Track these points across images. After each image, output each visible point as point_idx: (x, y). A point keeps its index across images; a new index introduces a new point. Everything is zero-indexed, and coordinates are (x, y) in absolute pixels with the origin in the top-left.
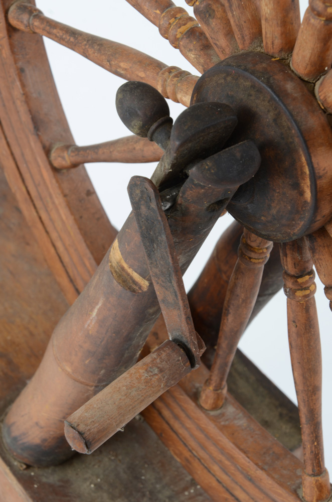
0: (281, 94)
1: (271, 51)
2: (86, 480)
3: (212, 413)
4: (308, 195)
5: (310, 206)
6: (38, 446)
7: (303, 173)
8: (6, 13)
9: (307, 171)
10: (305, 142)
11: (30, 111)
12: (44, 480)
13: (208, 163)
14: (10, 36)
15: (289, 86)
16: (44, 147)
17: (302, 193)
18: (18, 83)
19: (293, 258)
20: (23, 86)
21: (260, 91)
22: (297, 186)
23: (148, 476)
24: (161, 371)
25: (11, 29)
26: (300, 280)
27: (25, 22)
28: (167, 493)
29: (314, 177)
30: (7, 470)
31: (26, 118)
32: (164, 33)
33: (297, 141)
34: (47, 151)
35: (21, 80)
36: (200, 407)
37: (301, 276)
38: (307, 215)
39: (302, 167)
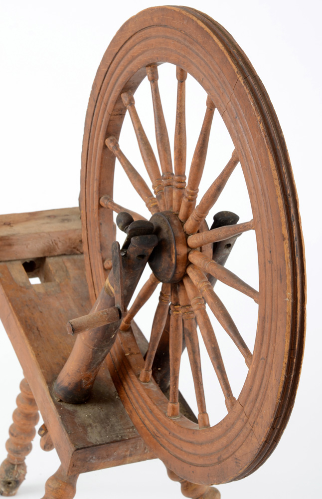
0: (171, 223)
1: (174, 211)
2: (85, 413)
3: (143, 383)
4: (174, 261)
5: (174, 266)
6: (66, 387)
7: (173, 252)
8: (99, 199)
9: (174, 251)
10: (175, 240)
11: (100, 242)
12: (66, 408)
13: (137, 237)
14: (99, 209)
15: (175, 222)
16: (102, 259)
17: (172, 260)
18: (98, 229)
19: (174, 296)
20: (100, 230)
21: (165, 221)
22: (170, 257)
23: (113, 419)
24: (107, 314)
25: (100, 206)
26: (176, 307)
27: (105, 203)
28: (119, 427)
29: (176, 254)
30: (51, 400)
31: (98, 245)
32: (147, 205)
33: (173, 240)
34: (103, 261)
35: (99, 228)
36: (139, 380)
37: (176, 305)
38: (173, 269)
39: (173, 250)
